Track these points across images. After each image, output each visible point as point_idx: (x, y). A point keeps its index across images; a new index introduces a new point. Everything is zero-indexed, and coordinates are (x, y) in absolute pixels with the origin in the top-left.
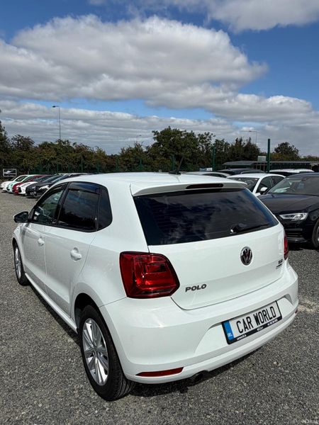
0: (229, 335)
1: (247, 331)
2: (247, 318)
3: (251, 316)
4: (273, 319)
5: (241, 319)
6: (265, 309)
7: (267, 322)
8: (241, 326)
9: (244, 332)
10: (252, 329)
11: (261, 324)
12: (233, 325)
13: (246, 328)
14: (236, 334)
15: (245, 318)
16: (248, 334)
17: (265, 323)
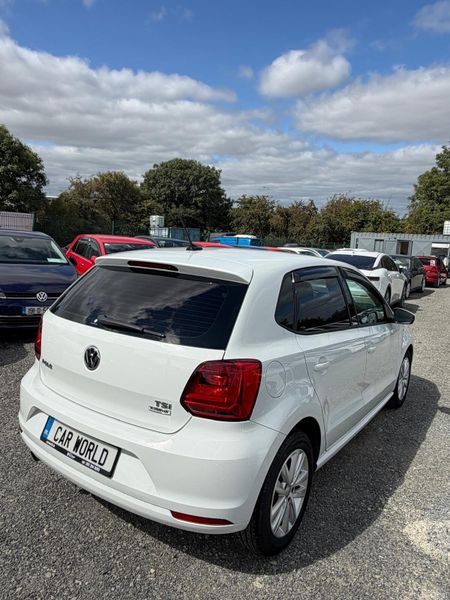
0: (46, 431)
1: (60, 445)
2: (70, 433)
3: (76, 436)
4: (97, 464)
5: (64, 428)
6: (96, 443)
7: (87, 459)
8: (59, 436)
9: (57, 443)
10: (65, 448)
11: (78, 454)
12: (55, 425)
13: (62, 440)
14: (50, 437)
15: (69, 430)
16: (57, 448)
17: (83, 457)
